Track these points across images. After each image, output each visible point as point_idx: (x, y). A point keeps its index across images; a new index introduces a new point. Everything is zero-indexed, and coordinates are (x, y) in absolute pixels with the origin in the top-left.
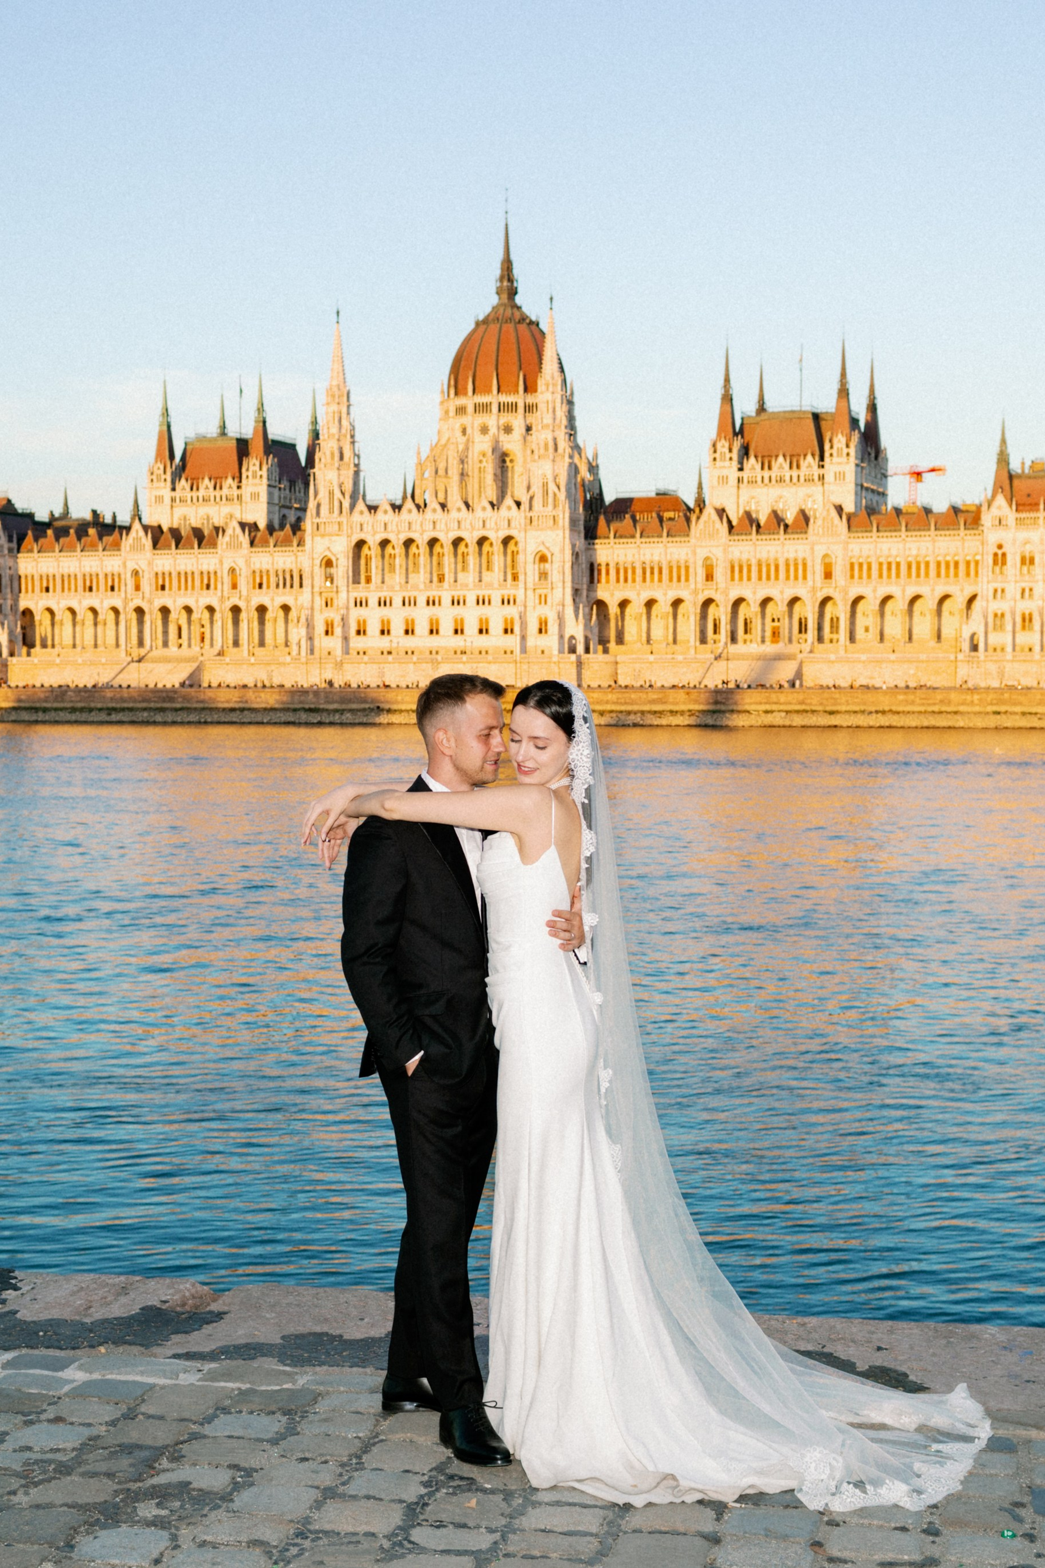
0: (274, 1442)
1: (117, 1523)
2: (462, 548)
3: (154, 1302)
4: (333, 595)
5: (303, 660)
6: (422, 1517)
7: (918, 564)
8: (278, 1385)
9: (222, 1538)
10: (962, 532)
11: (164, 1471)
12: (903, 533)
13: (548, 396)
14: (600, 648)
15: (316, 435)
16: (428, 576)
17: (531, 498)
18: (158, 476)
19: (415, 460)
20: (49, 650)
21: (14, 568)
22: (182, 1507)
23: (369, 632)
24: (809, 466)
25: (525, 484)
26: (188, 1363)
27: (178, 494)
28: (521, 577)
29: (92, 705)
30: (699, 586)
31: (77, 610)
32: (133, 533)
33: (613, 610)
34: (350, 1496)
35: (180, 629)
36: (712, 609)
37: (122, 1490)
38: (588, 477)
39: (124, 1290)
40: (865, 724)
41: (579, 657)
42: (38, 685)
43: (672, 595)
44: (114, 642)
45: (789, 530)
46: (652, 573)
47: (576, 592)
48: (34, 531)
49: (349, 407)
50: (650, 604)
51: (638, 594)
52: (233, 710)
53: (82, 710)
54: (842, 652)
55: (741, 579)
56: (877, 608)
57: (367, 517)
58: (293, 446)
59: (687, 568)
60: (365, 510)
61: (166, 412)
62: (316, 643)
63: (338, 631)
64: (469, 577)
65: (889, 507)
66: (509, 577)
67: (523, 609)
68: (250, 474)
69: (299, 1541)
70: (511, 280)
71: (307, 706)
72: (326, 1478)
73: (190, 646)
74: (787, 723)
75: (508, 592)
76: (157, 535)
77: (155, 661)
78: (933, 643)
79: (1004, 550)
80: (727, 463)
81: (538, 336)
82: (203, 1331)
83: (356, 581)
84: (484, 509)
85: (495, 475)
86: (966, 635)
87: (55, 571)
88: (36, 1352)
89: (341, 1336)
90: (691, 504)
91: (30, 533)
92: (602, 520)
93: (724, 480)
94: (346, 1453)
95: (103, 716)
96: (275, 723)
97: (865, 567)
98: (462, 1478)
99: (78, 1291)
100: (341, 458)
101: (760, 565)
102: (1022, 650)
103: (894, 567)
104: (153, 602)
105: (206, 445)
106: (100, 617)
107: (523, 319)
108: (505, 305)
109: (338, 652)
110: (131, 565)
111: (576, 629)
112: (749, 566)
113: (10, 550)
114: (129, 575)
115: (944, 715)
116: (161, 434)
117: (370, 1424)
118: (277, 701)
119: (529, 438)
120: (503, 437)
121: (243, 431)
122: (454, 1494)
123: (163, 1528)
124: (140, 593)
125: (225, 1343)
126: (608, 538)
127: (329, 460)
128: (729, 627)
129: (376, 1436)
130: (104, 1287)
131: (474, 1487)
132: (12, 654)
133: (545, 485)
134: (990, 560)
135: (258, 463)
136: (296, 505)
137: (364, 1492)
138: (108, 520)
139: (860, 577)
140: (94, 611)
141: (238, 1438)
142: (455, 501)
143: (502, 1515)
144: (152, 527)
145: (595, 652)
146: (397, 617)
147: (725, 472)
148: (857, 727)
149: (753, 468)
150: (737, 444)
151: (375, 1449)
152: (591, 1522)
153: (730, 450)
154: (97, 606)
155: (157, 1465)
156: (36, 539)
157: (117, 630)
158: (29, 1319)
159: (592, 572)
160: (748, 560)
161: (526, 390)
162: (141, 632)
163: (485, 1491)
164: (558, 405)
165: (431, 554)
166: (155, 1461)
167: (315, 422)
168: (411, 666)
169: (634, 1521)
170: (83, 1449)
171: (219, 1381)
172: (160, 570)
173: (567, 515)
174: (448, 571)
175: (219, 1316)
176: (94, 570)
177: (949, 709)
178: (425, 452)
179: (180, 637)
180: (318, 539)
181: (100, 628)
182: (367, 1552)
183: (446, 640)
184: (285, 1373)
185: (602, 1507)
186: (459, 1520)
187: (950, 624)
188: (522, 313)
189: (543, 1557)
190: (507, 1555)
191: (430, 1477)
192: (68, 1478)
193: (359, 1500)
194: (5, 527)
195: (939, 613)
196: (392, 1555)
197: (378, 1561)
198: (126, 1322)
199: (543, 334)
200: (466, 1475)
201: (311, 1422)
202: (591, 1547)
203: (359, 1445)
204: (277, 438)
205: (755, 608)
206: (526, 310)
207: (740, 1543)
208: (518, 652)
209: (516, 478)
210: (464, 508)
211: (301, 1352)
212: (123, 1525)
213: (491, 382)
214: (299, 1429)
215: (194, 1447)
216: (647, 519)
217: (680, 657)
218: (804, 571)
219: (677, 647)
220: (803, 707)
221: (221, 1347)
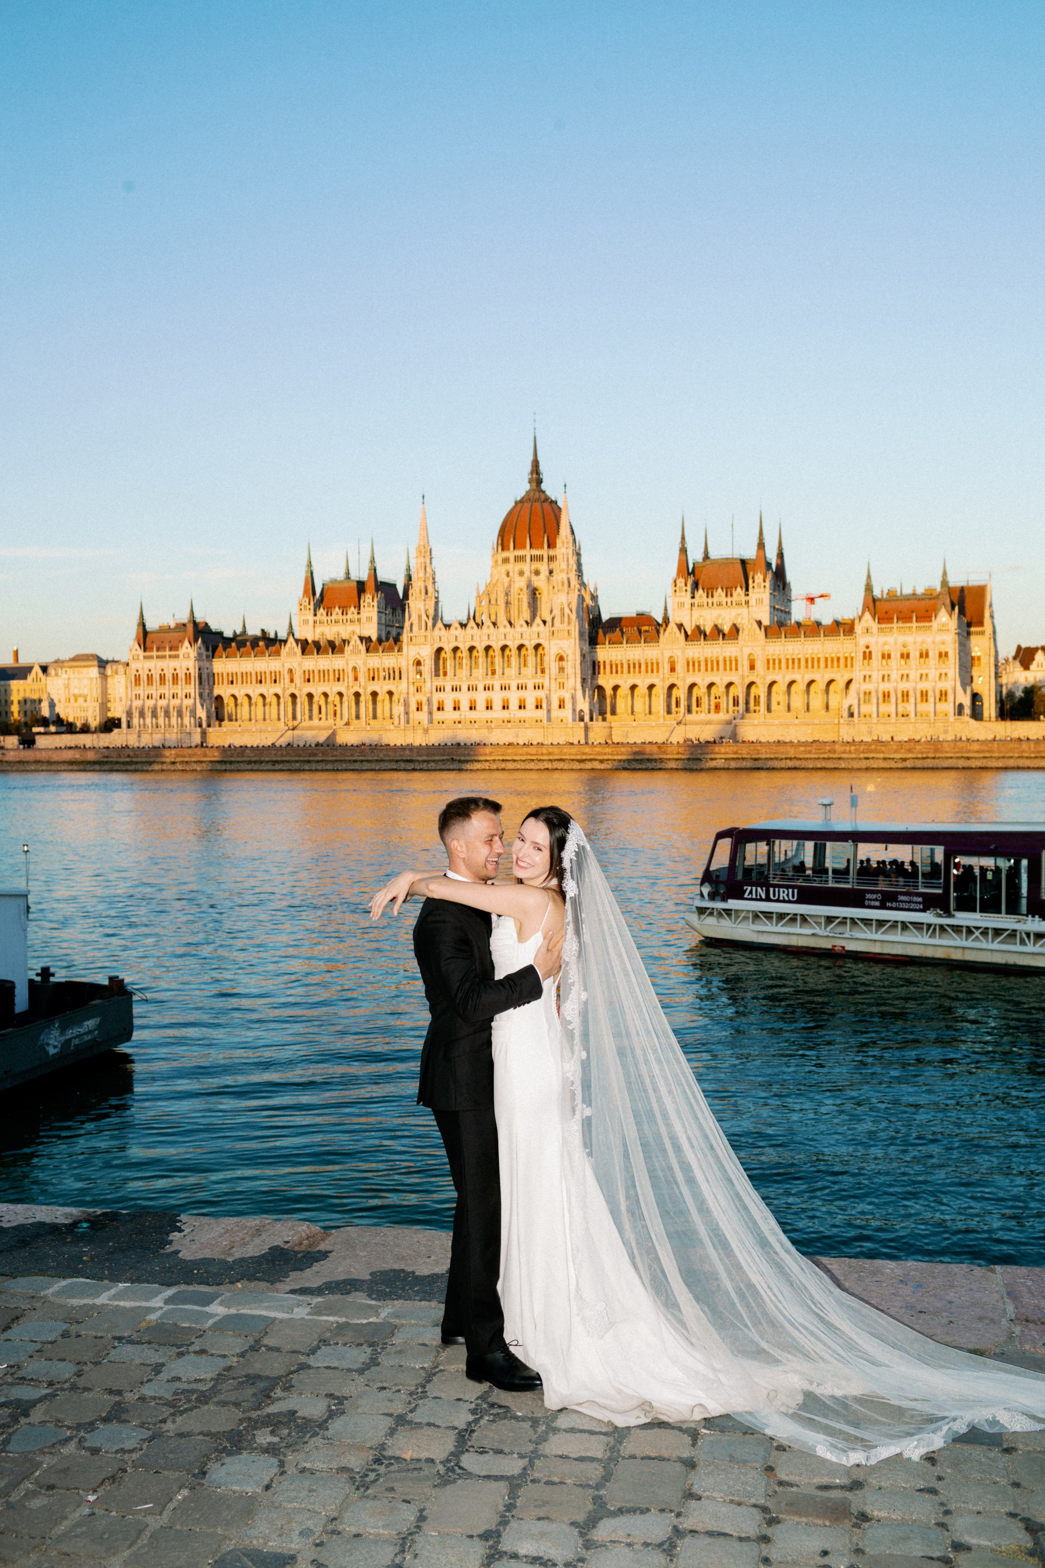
0: (361, 1371)
1: (239, 1450)
2: (507, 652)
3: (278, 1242)
4: (422, 684)
5: (402, 727)
6: (469, 1444)
7: (813, 659)
8: (366, 1318)
9: (318, 1465)
10: (842, 637)
11: (279, 1399)
12: (802, 639)
13: (564, 550)
14: (600, 717)
15: (409, 578)
16: (485, 670)
17: (553, 618)
18: (305, 607)
19: (475, 594)
20: (234, 723)
21: (210, 668)
22: (289, 1435)
23: (446, 708)
24: (739, 595)
25: (549, 609)
26: (301, 1298)
27: (318, 618)
28: (547, 671)
29: (262, 759)
30: (667, 675)
31: (252, 696)
32: (288, 645)
33: (609, 692)
34: (416, 1423)
35: (320, 708)
36: (675, 691)
37: (245, 1418)
38: (591, 603)
39: (258, 1232)
40: (779, 767)
41: (586, 725)
42: (226, 746)
43: (648, 682)
44: (277, 717)
45: (726, 637)
46: (634, 667)
47: (584, 680)
48: (223, 643)
50: (633, 688)
51: (626, 681)
52: (355, 761)
53: (255, 762)
54: (762, 719)
55: (694, 670)
56: (785, 689)
57: (444, 632)
58: (394, 586)
59: (658, 664)
60: (443, 627)
61: (310, 564)
62: (411, 715)
63: (425, 708)
64: (512, 671)
65: (793, 621)
66: (539, 671)
67: (547, 692)
68: (366, 604)
69: (375, 1467)
70: (538, 473)
71: (405, 758)
72: (398, 1408)
73: (327, 719)
74: (726, 766)
75: (539, 680)
76: (305, 646)
77: (303, 728)
78: (823, 712)
79: (870, 649)
80: (684, 593)
81: (557, 511)
82: (313, 1268)
83: (437, 674)
84: (522, 626)
85: (529, 603)
86: (846, 706)
87: (237, 670)
88: (191, 1288)
89: (414, 1273)
90: (660, 621)
91: (220, 645)
92: (600, 631)
93: (681, 605)
94: (414, 1382)
95: (269, 766)
96: (384, 770)
97: (777, 662)
98: (500, 1407)
99: (225, 1233)
100: (426, 593)
101: (706, 661)
102: (883, 715)
103: (796, 661)
104: (302, 690)
105: (336, 585)
106: (268, 701)
107: (547, 499)
108: (535, 490)
109: (425, 722)
110: (288, 666)
111: (584, 705)
112: (699, 662)
113: (207, 657)
114: (286, 671)
115: (831, 760)
116: (306, 578)
117: (432, 1355)
118: (385, 756)
119: (551, 578)
120: (534, 578)
121: (362, 576)
122: (493, 1421)
123: (275, 1455)
124: (293, 684)
125: (328, 1280)
126: (605, 644)
127: (418, 594)
128: (686, 703)
129: (437, 1367)
130: (244, 1229)
131: (509, 1415)
132: (209, 726)
133: (562, 610)
134: (861, 655)
135: (371, 597)
136: (397, 625)
137: (424, 1421)
138: (272, 636)
139: (774, 669)
140: (263, 696)
141: (335, 1368)
142: (502, 620)
143: (530, 1441)
144: (301, 640)
145: (597, 720)
146: (464, 699)
147: (682, 600)
149: (701, 597)
150: (690, 581)
151: (436, 1379)
152: (596, 1448)
153: (686, 585)
154: (265, 693)
155: (272, 1394)
156: (225, 649)
157: (279, 709)
158: (188, 1258)
159: (595, 667)
160: (699, 658)
161: (549, 547)
162: (294, 710)
163: (516, 1418)
164: (570, 556)
165: (487, 656)
166: (271, 1390)
167: (408, 569)
168: (474, 731)
169: (629, 1447)
170: (220, 1378)
171: (322, 1315)
172: (306, 668)
173: (577, 629)
174: (498, 667)
175: (325, 1255)
176: (263, 670)
177: (835, 756)
178: (482, 589)
179: (320, 713)
180: (411, 647)
181: (267, 707)
182: (427, 1478)
183: (497, 713)
184: (370, 1307)
185: (605, 1434)
186: (496, 1446)
187: (835, 699)
188: (546, 496)
189: (561, 1483)
190: (533, 1481)
191: (477, 1405)
192: (206, 1407)
193: (422, 1428)
194: (203, 642)
195: (827, 691)
196: (446, 1480)
197: (435, 1486)
198: (258, 1261)
199: (560, 509)
200: (503, 1404)
201: (388, 1354)
202: (597, 1472)
203: (424, 1375)
204: (383, 580)
205: (704, 690)
206: (548, 493)
207: (710, 1469)
208: (545, 721)
209: (543, 606)
210: (508, 625)
211: (384, 1287)
212: (244, 1452)
213: (526, 542)
214: (380, 1360)
215: (301, 1376)
216: (631, 631)
217: (654, 724)
218: (736, 664)
219: (651, 717)
220: (735, 756)
221: (326, 1283)
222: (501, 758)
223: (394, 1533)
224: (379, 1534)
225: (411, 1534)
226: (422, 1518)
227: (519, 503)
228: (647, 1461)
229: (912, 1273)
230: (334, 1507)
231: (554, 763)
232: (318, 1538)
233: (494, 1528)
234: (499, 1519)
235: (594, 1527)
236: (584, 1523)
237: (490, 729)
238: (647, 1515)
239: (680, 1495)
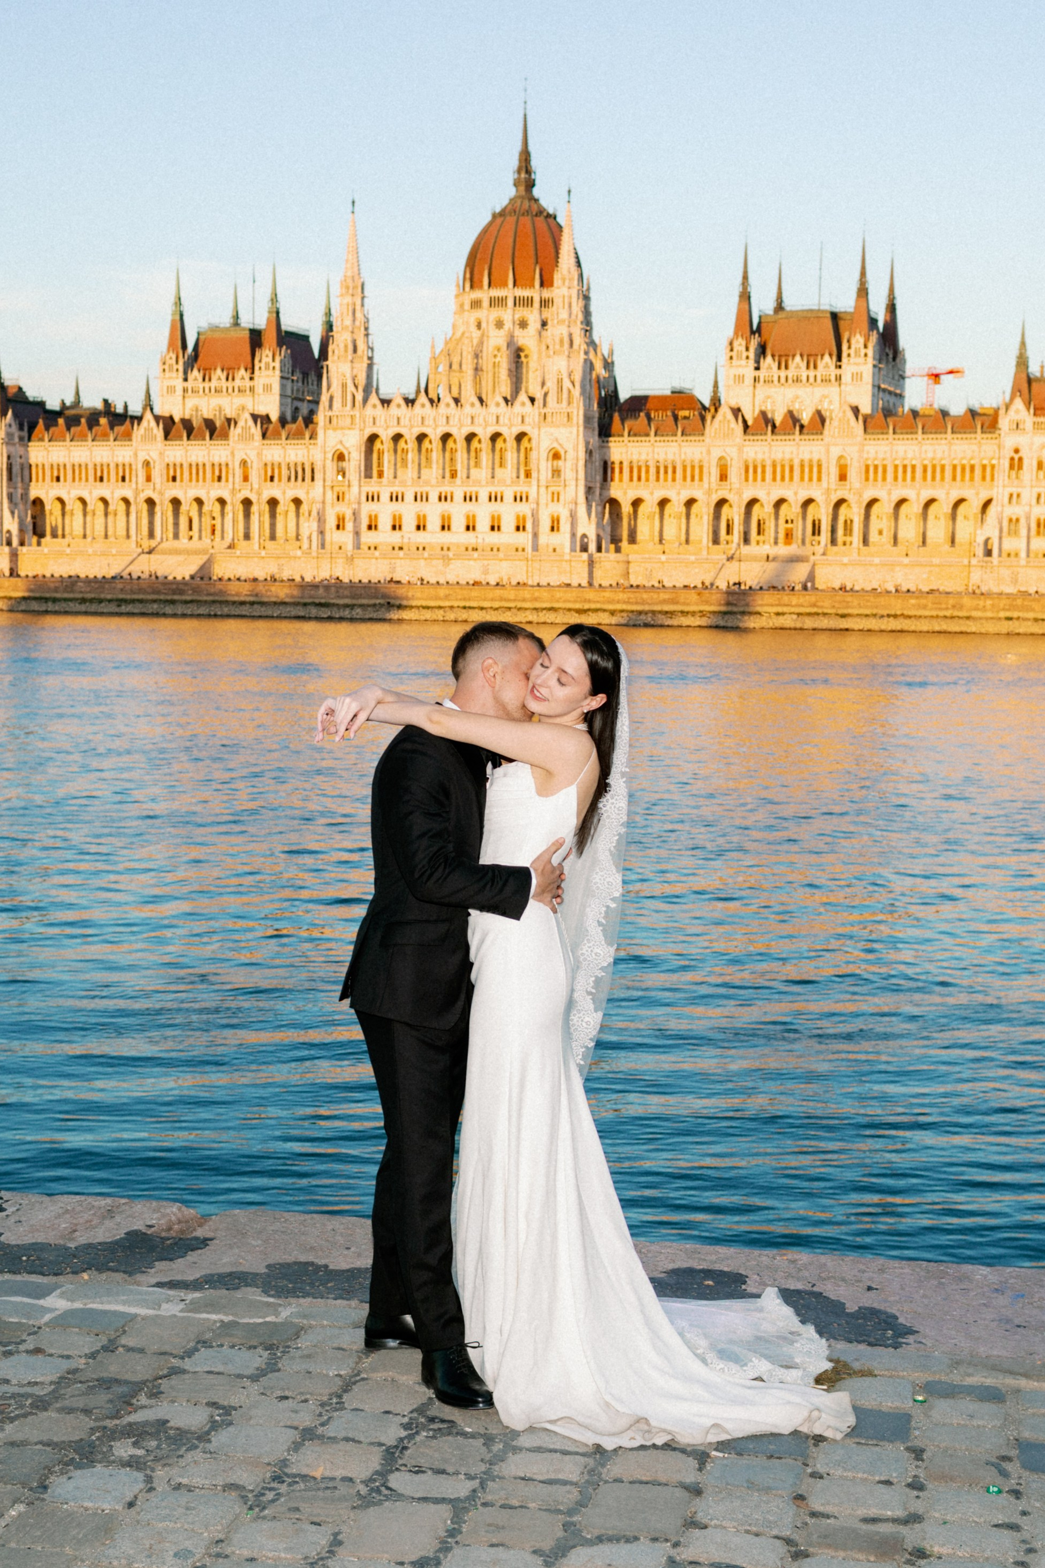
0: (254, 1378)
1: (91, 1463)
2: (475, 444)
3: (140, 1226)
4: (345, 489)
5: (314, 554)
6: (400, 1462)
7: (934, 467)
8: (260, 1317)
9: (197, 1481)
10: (979, 435)
11: (143, 1407)
12: (919, 435)
13: (564, 291)
14: (612, 547)
15: (329, 327)
16: (441, 472)
17: (546, 395)
18: (171, 366)
19: (428, 355)
20: (59, 540)
21: (25, 456)
22: (158, 1447)
23: (380, 527)
24: (827, 366)
25: (540, 380)
26: (171, 1292)
27: (189, 384)
28: (534, 474)
29: (102, 596)
30: (714, 486)
31: (88, 500)
32: (144, 423)
33: (626, 509)
34: (329, 1438)
35: (191, 521)
36: (725, 510)
37: (98, 1427)
38: (603, 373)
39: (110, 1213)
40: (876, 628)
41: (591, 557)
42: (48, 575)
43: (685, 495)
44: (125, 533)
45: (805, 431)
46: (666, 472)
47: (589, 490)
48: (45, 419)
49: (363, 298)
50: (663, 503)
51: (652, 493)
52: (243, 603)
53: (91, 601)
54: (855, 555)
55: (755, 479)
56: (891, 511)
57: (379, 411)
58: (305, 339)
59: (701, 468)
60: (378, 403)
61: (179, 301)
62: (328, 537)
63: (349, 526)
64: (481, 474)
65: (906, 409)
66: (522, 474)
67: (534, 506)
68: (263, 365)
69: (274, 1485)
70: (528, 172)
71: (317, 601)
72: (305, 1419)
73: (200, 538)
74: (798, 625)
75: (521, 488)
76: (168, 425)
77: (164, 552)
78: (947, 547)
79: (1020, 454)
80: (744, 362)
81: (555, 229)
82: (188, 1258)
84: (498, 405)
85: (510, 370)
86: (980, 540)
87: (67, 461)
88: (18, 1278)
89: (326, 1266)
90: (707, 403)
91: (41, 421)
92: (616, 416)
93: (740, 379)
94: (327, 1391)
95: (113, 608)
96: (285, 617)
97: (880, 470)
98: (443, 1421)
99: (63, 1214)
100: (355, 350)
101: (774, 466)
102: (1036, 556)
103: (909, 470)
104: (164, 493)
105: (218, 335)
106: (111, 508)
107: (541, 211)
108: (522, 197)
109: (349, 547)
110: (142, 456)
111: (588, 527)
112: (764, 467)
113: (21, 439)
114: (140, 466)
115: (956, 620)
116: (173, 322)
117: (351, 1362)
118: (287, 595)
119: (544, 333)
120: (518, 332)
121: (257, 322)
122: (433, 1437)
123: (138, 1469)
124: (151, 484)
125: (209, 1272)
126: (622, 436)
127: (342, 353)
128: (742, 528)
129: (358, 1374)
130: (89, 1210)
131: (454, 1431)
132: (22, 544)
133: (560, 382)
134: (1007, 464)
135: (270, 355)
136: (308, 398)
138: (120, 409)
139: (875, 480)
140: (104, 501)
141: (218, 1373)
142: (469, 395)
143: (482, 1460)
144: (163, 418)
145: (607, 551)
146: (409, 512)
147: (741, 371)
148: (869, 630)
149: (770, 368)
150: (754, 342)
151: (355, 1388)
152: (571, 1470)
153: (747, 349)
154: (108, 497)
155: (134, 1401)
156: (47, 428)
157: (128, 522)
158: (14, 1243)
159: (606, 470)
160: (763, 460)
161: (542, 285)
162: (151, 523)
163: (465, 1435)
164: (574, 299)
165: (444, 449)
166: (133, 1397)
167: (329, 313)
168: (422, 562)
169: (613, 1469)
170: (61, 1382)
171: (201, 1312)
172: (171, 460)
173: (581, 413)
174: (460, 467)
175: (204, 1242)
176: (105, 461)
177: (960, 614)
178: (440, 347)
179: (191, 529)
180: (330, 432)
181: (110, 518)
182: (343, 1499)
183: (458, 536)
184: (268, 1304)
185: (583, 1455)
186: (437, 1465)
187: (965, 528)
188: (539, 206)
189: (521, 1507)
190: (485, 1505)
191: (411, 1419)
192: (45, 1413)
193: (337, 1443)
194: (16, 415)
195: (954, 516)
196: (369, 1502)
197: (354, 1508)
198: (112, 1247)
199: (560, 227)
200: (446, 1418)
201: (293, 1358)
202: (570, 1496)
203: (340, 1383)
204: (290, 329)
205: (769, 509)
206: (543, 202)
207: (721, 1496)
208: (529, 549)
209: (531, 375)
210: (477, 403)
211: (285, 1282)
212: (99, 1465)
213: (507, 276)
214: (280, 1365)
215: (173, 1382)
216: (662, 417)
217: (693, 558)
218: (819, 472)
219: (690, 547)
220: (814, 610)
221: (205, 1276)
222: (462, 604)
223: (300, 1556)
224: (279, 1558)
225: (322, 1559)
226: (336, 1542)
227: (499, 216)
228: (637, 1485)
229: (1012, 1281)
230: (219, 1528)
231: (541, 614)
232: (199, 1561)
233: (431, 1555)
234: (439, 1546)
235: (564, 1556)
236: (551, 1550)
237: (447, 560)
238: (635, 1543)
239: (680, 1522)
